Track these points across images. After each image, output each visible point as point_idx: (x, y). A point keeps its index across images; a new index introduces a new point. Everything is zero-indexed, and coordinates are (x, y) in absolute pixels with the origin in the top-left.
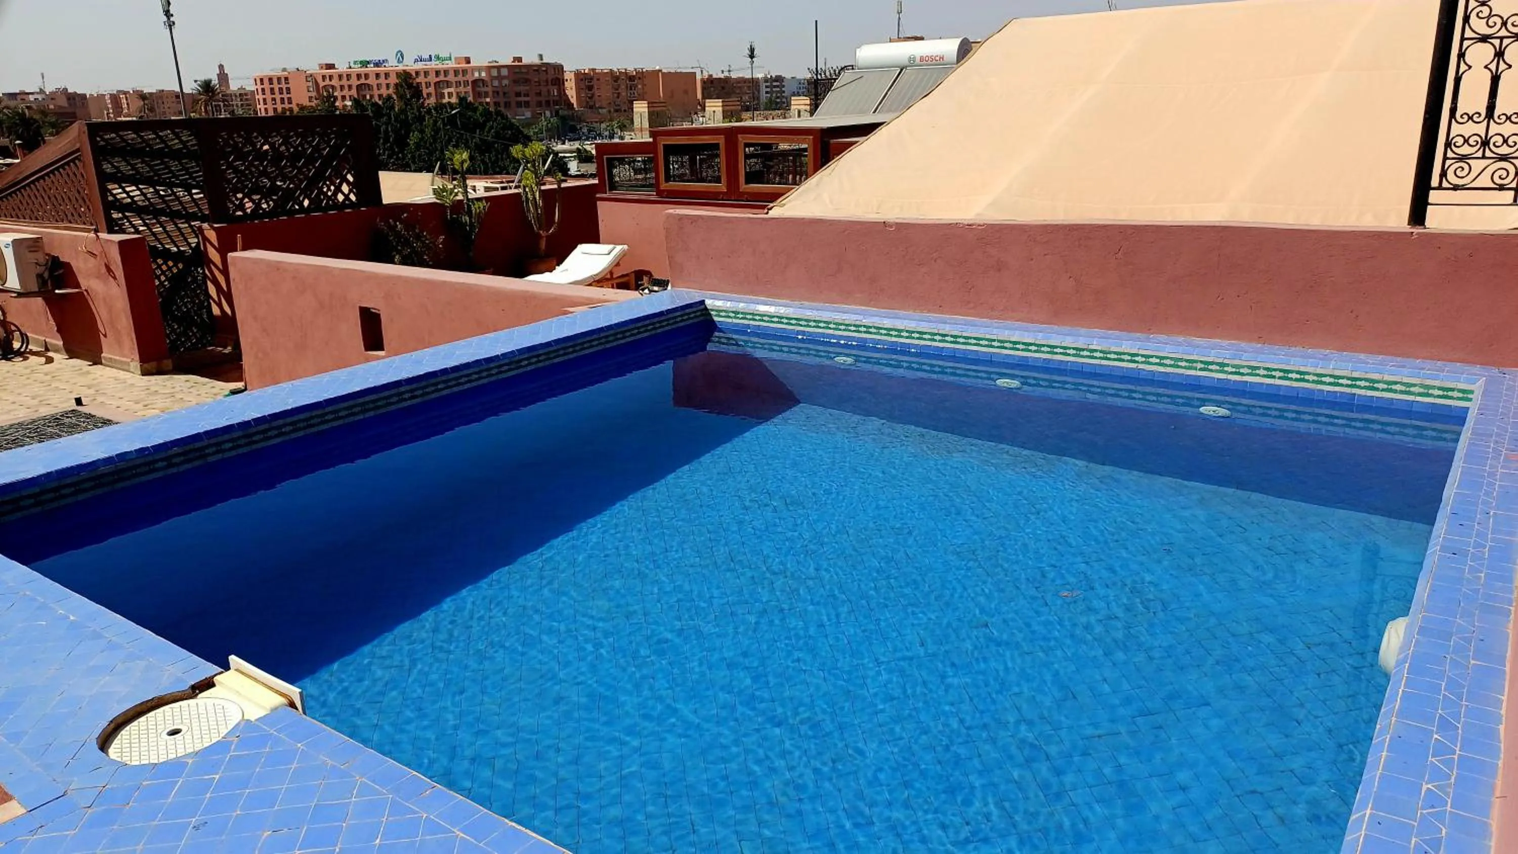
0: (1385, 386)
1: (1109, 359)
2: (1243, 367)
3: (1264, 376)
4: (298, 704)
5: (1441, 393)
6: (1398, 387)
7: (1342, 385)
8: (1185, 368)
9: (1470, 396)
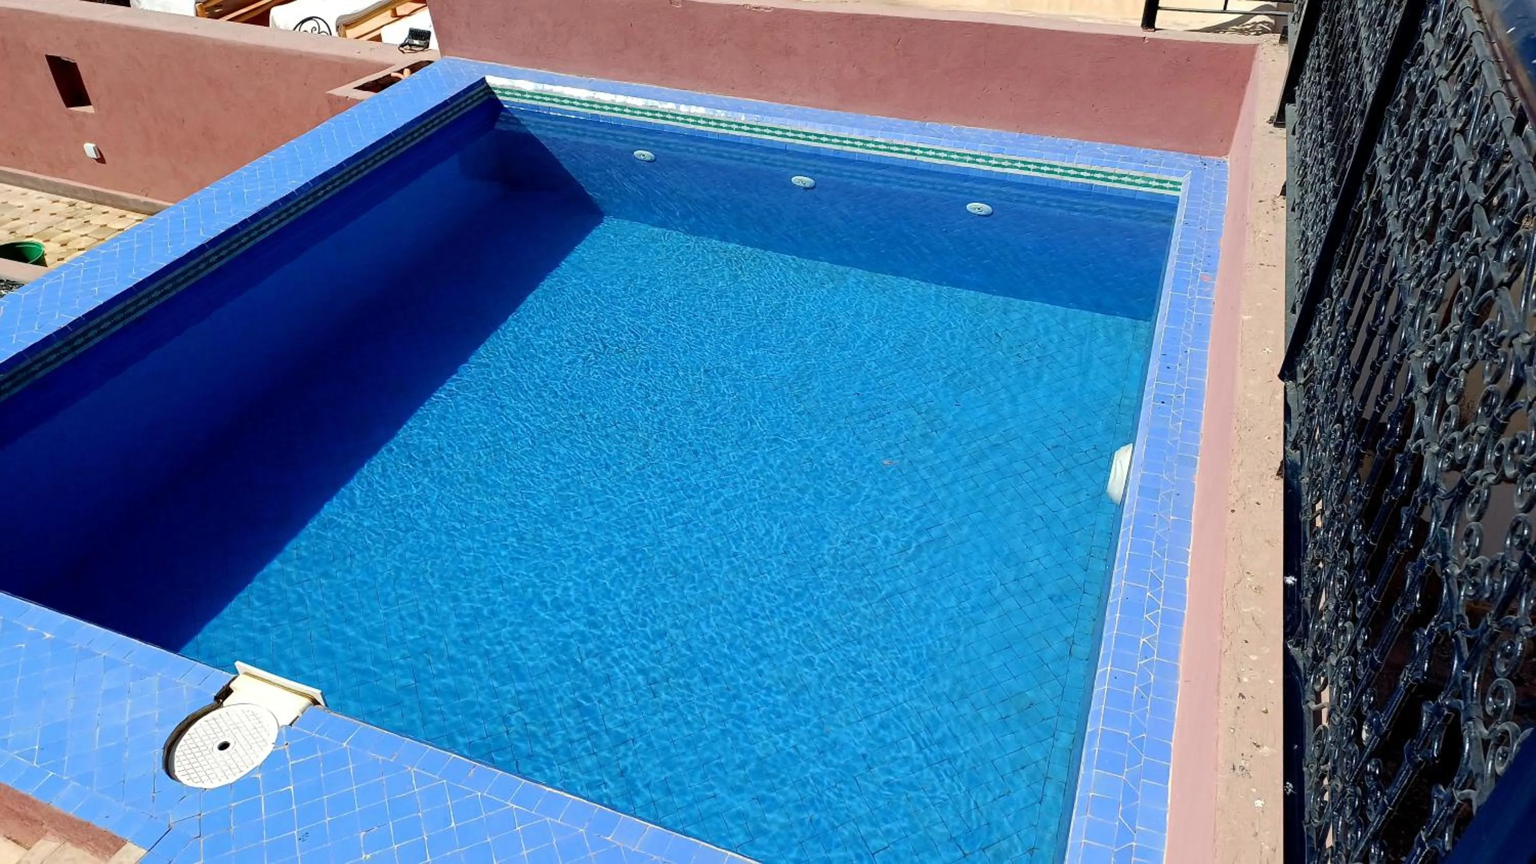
0: (1116, 178)
1: (892, 151)
2: (1004, 160)
3: (1021, 168)
4: (320, 700)
5: (1157, 184)
6: (1126, 179)
7: (1082, 177)
8: (956, 160)
9: (1179, 187)
